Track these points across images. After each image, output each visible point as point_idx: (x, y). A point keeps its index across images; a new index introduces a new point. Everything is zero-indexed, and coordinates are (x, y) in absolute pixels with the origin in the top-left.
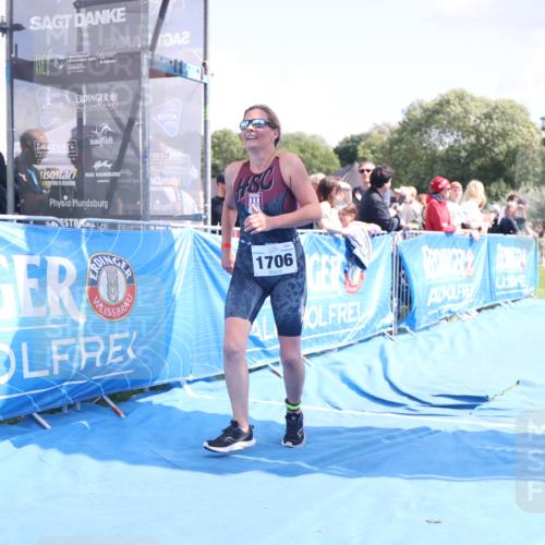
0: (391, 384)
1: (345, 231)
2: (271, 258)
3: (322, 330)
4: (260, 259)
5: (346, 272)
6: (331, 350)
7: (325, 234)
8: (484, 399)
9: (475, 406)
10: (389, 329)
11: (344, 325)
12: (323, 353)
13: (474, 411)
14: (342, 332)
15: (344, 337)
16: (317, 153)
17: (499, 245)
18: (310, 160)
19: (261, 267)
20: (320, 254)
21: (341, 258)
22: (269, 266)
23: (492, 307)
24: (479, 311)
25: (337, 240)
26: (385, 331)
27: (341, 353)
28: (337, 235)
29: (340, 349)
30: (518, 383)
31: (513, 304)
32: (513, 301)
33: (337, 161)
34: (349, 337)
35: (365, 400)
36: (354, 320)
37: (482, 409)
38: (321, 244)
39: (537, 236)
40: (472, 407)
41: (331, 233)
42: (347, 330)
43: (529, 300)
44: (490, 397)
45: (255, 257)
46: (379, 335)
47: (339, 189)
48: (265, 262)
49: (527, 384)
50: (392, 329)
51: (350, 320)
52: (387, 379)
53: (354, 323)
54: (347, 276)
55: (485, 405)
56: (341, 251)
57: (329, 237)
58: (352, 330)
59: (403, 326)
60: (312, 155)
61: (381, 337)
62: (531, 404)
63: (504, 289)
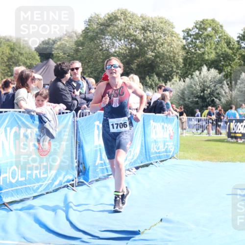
0: (71, 223)
1: (39, 110)
2: (118, 124)
3: (21, 183)
4: (113, 125)
5: (38, 141)
6: (28, 199)
7: (23, 112)
8: (137, 233)
9: (131, 238)
10: (72, 182)
11: (38, 180)
12: (22, 201)
13: (129, 242)
14: (37, 185)
15: (38, 188)
16: (23, 52)
17: (152, 121)
18: (17, 57)
19: (113, 128)
20: (19, 127)
21: (35, 130)
22: (117, 128)
23: (147, 166)
24: (137, 168)
25: (32, 117)
26: (68, 184)
27: (35, 200)
28: (33, 113)
29: (35, 197)
30: (161, 220)
31: (161, 163)
32: (161, 161)
33: (38, 58)
34: (41, 189)
35: (51, 235)
36: (45, 176)
37: (135, 240)
38: (20, 120)
39: (178, 115)
40: (128, 239)
41: (28, 112)
42: (40, 183)
43: (173, 160)
44: (141, 231)
45: (110, 124)
46: (64, 187)
47: (33, 79)
48: (115, 126)
49: (168, 221)
50: (74, 182)
51: (42, 176)
52: (68, 219)
53: (45, 178)
54: (39, 144)
55: (137, 237)
56: (35, 125)
57: (26, 114)
58: (44, 183)
59: (82, 180)
60: (19, 53)
61: (66, 189)
62: (169, 235)
63: (156, 153)
